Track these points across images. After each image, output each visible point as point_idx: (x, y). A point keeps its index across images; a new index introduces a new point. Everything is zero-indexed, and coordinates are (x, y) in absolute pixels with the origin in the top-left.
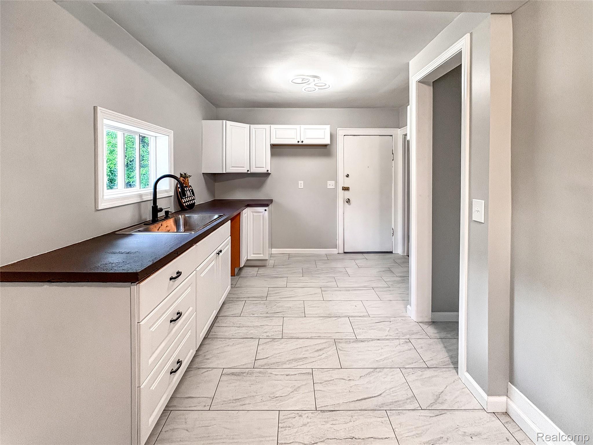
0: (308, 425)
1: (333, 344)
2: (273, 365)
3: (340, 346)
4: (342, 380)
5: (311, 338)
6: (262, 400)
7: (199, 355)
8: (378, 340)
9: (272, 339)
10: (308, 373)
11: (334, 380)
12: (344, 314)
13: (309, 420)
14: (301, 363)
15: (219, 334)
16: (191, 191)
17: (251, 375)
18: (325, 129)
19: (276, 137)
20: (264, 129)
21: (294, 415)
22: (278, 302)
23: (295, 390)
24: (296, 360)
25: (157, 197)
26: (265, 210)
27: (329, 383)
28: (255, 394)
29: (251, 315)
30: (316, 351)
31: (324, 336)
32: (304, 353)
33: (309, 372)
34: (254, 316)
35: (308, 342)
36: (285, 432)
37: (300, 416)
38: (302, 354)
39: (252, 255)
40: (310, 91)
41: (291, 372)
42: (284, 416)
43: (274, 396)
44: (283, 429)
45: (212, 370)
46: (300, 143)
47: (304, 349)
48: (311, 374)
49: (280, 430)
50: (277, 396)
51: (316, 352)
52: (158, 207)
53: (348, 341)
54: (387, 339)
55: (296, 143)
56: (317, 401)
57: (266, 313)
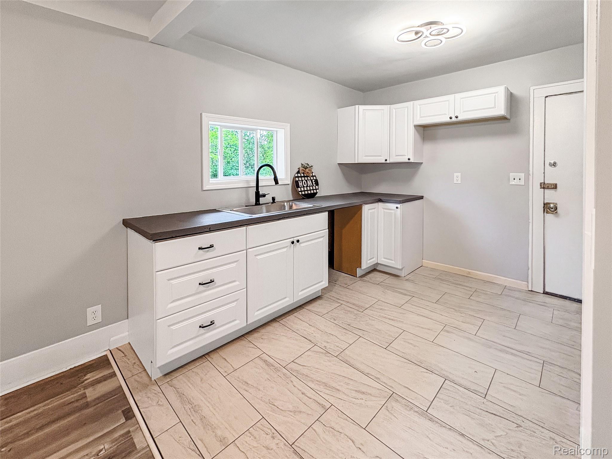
0: (270, 451)
1: (385, 397)
2: (301, 376)
3: (392, 403)
4: (350, 441)
5: (367, 375)
6: (262, 398)
7: (259, 332)
8: (463, 435)
9: (325, 352)
10: (323, 406)
11: (342, 434)
12: (444, 373)
13: (275, 448)
14: (327, 392)
15: (290, 323)
16: (313, 181)
17: (275, 372)
18: (497, 93)
19: (420, 115)
20: (406, 107)
21: (269, 431)
22: (373, 319)
23: (295, 412)
24: (326, 385)
25: (259, 185)
26: (397, 208)
27: (332, 432)
28: (262, 389)
29: (332, 320)
30: (356, 391)
31: (385, 381)
32: (342, 384)
33: (326, 405)
34: (334, 321)
35: (357, 376)
36: (247, 439)
37: (273, 438)
38: (339, 383)
39: (383, 259)
40: (435, 45)
41: (310, 393)
42: (262, 425)
43: (272, 402)
44: (249, 435)
45: (256, 348)
46: (454, 119)
47: (347, 380)
48: (325, 409)
49: (247, 433)
50: (275, 404)
51: (354, 392)
52: (260, 193)
53: (410, 406)
54: (481, 446)
55: (448, 120)
56: (301, 438)
57: (348, 325)
